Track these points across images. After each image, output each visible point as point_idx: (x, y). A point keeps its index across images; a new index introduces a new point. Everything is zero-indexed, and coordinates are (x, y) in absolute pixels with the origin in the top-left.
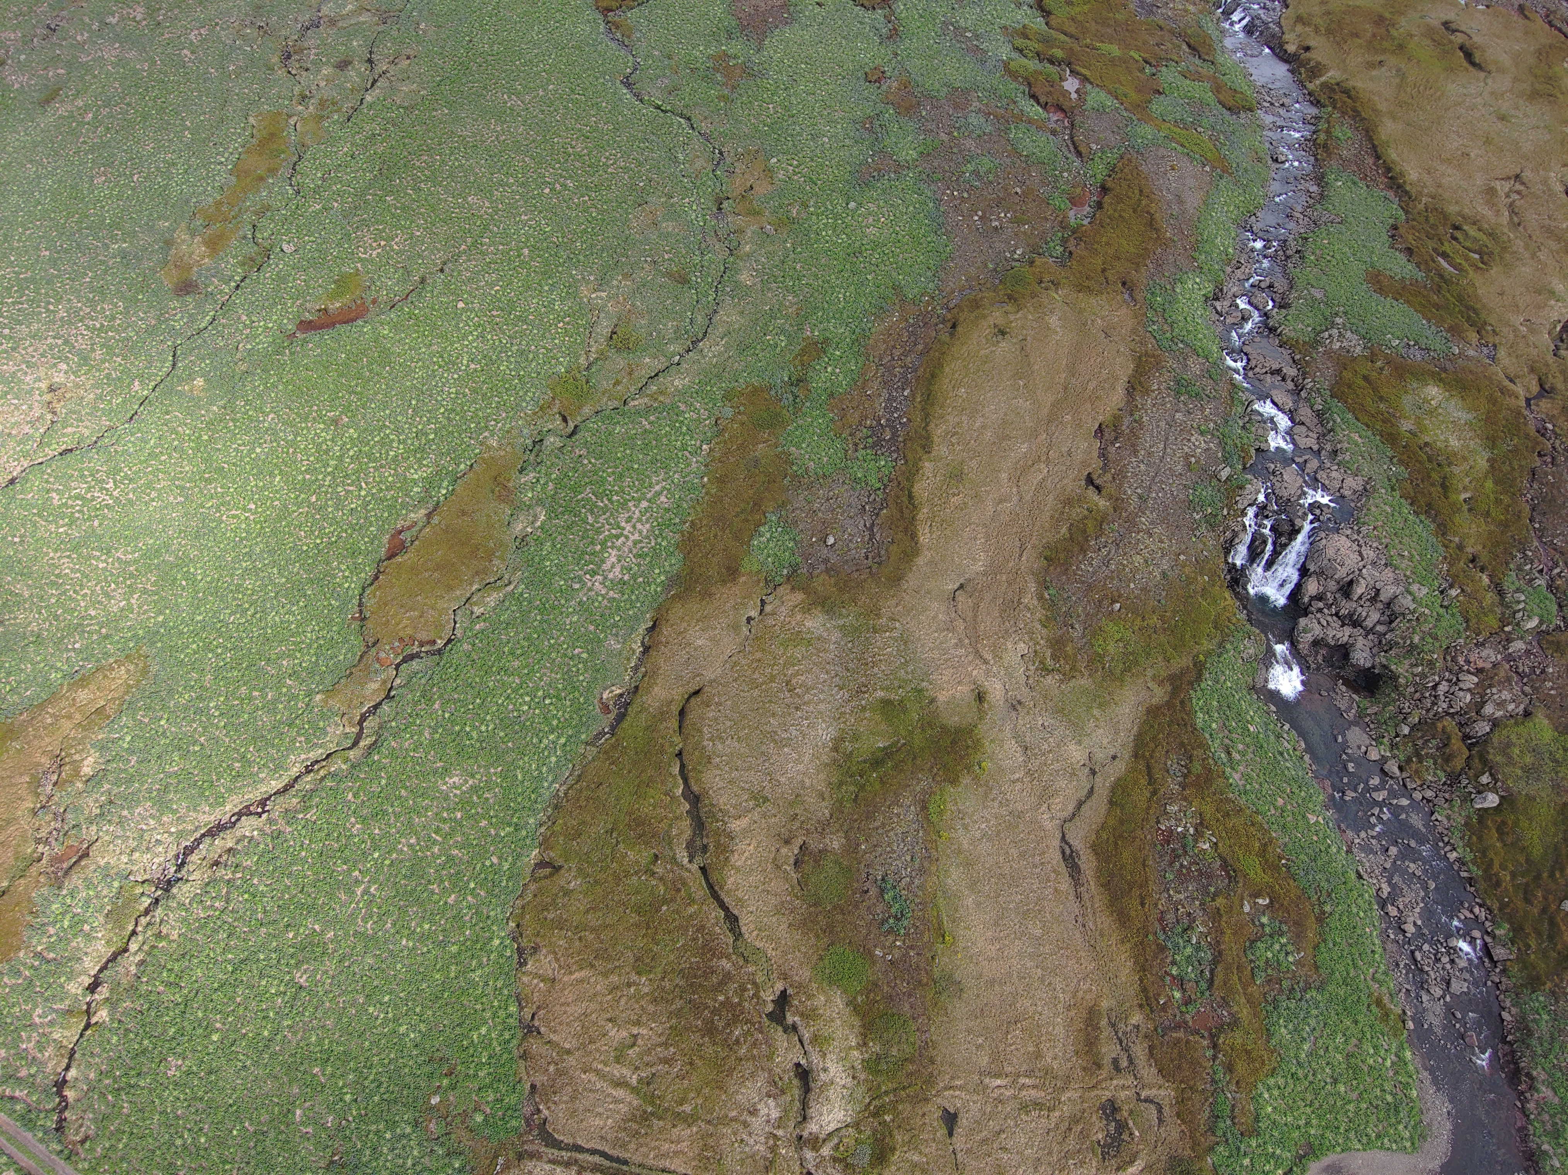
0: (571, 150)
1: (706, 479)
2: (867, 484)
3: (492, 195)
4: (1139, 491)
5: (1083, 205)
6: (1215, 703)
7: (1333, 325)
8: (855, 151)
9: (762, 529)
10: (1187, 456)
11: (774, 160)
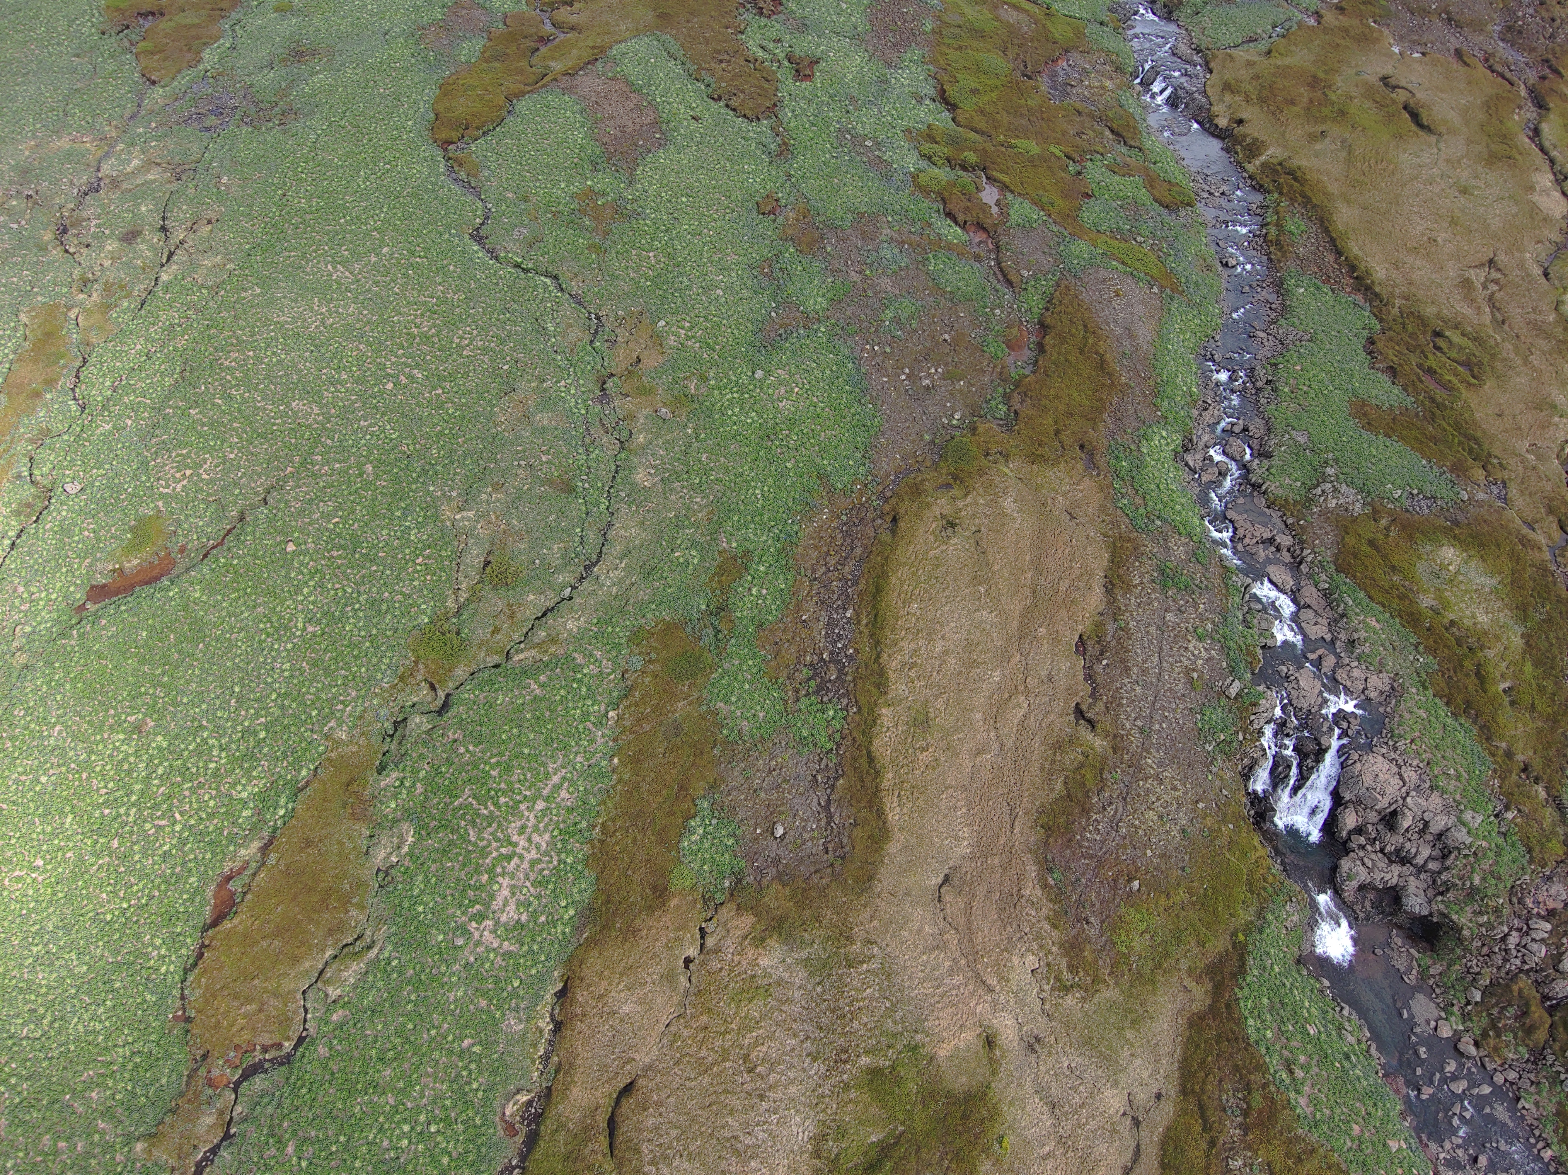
0: (415, 331)
1: (616, 761)
2: (815, 745)
3: (321, 398)
4: (1139, 723)
5: (1020, 348)
6: (1265, 1001)
7: (1324, 478)
8: (755, 304)
9: (692, 823)
10: (1188, 671)
11: (662, 323)
